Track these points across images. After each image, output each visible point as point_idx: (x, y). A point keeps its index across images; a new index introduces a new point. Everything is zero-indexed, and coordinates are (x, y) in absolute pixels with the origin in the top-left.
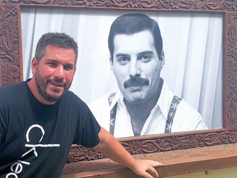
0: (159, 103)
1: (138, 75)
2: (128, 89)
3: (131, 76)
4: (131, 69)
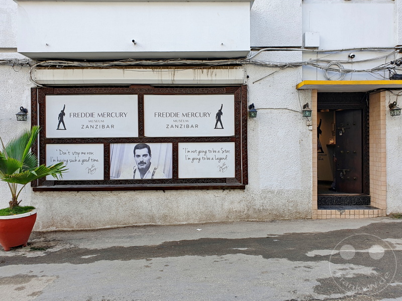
0: (149, 169)
1: (143, 161)
2: (140, 165)
3: (140, 161)
4: (141, 159)
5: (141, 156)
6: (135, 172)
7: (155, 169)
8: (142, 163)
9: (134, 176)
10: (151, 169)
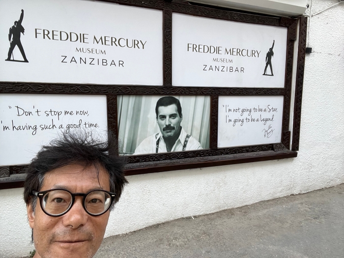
0: (179, 138)
1: (170, 125)
2: (165, 131)
3: (166, 125)
4: (166, 122)
5: (168, 117)
6: (158, 143)
7: (188, 137)
8: (168, 128)
9: (157, 150)
10: (182, 138)
